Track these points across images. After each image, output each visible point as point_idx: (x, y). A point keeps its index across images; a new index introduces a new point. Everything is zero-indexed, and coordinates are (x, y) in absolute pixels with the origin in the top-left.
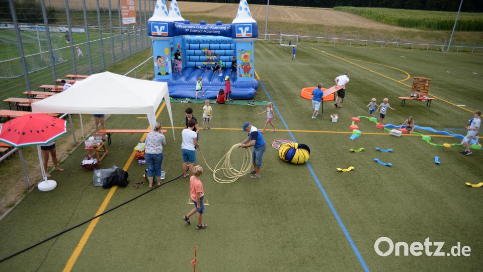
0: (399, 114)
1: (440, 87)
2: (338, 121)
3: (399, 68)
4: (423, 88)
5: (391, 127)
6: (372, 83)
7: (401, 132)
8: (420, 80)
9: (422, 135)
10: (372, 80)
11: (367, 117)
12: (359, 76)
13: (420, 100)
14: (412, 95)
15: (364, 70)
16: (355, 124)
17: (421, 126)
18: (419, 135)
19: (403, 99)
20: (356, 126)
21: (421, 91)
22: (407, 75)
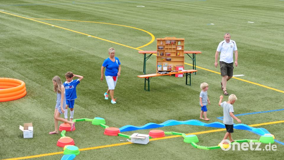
0: (144, 104)
1: (203, 50)
2: (34, 135)
3: (135, 25)
4: (174, 55)
5: (131, 130)
6: (93, 56)
7: (147, 136)
8: (169, 42)
9: (184, 135)
10: (91, 52)
11: (87, 119)
12: (69, 48)
13: (174, 75)
14: (159, 69)
15: (76, 35)
16: (66, 135)
17: (180, 119)
18: (178, 135)
19: (145, 78)
20: (70, 139)
21: (173, 60)
22: (150, 36)
